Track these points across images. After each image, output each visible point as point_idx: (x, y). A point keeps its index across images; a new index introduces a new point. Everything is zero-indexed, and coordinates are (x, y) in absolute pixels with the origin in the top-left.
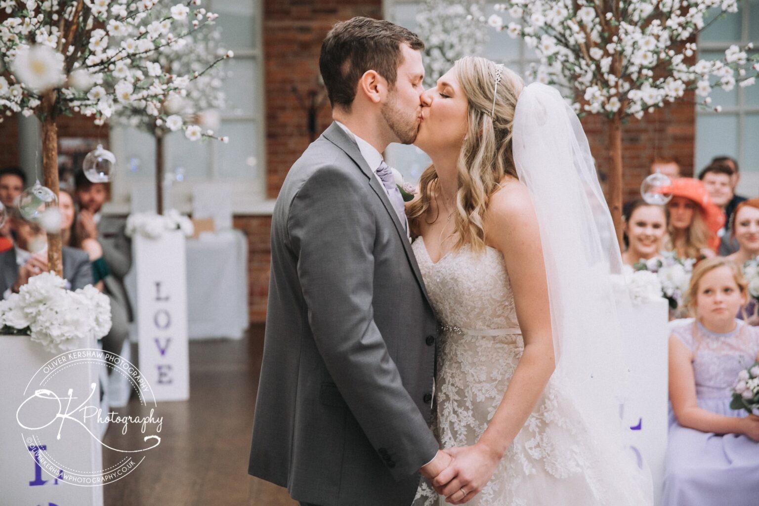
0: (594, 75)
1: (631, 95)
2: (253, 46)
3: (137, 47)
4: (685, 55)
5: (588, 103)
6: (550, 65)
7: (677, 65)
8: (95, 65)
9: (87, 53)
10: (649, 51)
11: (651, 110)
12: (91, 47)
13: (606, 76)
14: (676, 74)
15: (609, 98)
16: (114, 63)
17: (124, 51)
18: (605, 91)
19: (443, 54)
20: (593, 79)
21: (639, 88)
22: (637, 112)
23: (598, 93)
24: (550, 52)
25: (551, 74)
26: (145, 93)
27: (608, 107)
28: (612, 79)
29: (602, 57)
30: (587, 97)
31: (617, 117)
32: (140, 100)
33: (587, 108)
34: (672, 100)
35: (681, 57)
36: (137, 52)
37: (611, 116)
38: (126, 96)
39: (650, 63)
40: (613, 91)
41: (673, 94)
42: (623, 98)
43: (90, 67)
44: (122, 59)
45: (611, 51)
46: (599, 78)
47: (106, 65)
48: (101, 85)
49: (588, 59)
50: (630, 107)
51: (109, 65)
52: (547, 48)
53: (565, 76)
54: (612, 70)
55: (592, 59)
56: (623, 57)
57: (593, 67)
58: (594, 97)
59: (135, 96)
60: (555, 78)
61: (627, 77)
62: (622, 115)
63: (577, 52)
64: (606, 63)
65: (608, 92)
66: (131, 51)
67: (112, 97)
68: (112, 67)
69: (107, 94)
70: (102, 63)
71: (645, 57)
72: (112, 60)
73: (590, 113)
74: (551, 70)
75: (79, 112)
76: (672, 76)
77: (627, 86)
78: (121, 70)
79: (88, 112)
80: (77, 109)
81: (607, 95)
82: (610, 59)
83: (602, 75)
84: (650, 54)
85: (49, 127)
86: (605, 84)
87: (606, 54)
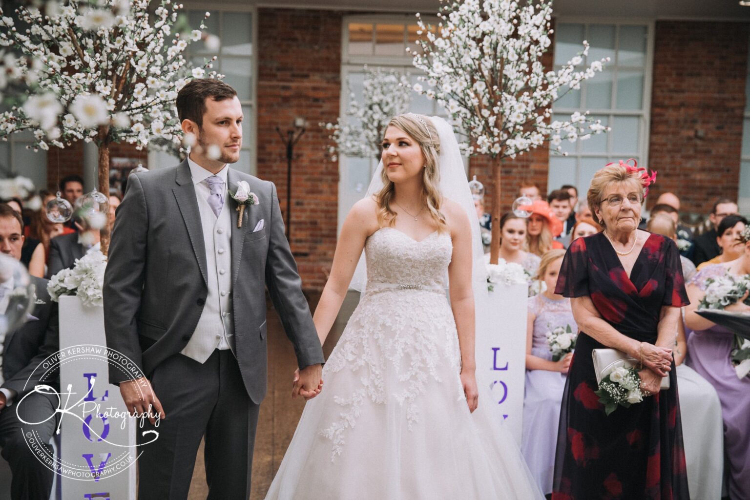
0: (484, 128)
1: (508, 142)
2: (250, 98)
3: (167, 96)
4: (545, 116)
5: (479, 147)
6: (455, 120)
7: (539, 123)
8: (137, 108)
9: (132, 99)
10: (521, 113)
11: (521, 153)
12: (135, 95)
13: (492, 129)
14: (538, 129)
15: (493, 144)
16: (150, 107)
17: (158, 99)
18: (490, 139)
19: (381, 109)
20: (483, 130)
21: (514, 138)
22: (512, 154)
23: (486, 140)
24: (454, 111)
25: (454, 126)
26: (172, 129)
27: (493, 150)
28: (496, 131)
29: (490, 116)
30: (479, 142)
31: (498, 157)
32: (168, 133)
33: (478, 150)
34: (535, 147)
35: (542, 118)
36: (167, 100)
37: (494, 156)
38: (158, 131)
39: (522, 121)
40: (496, 139)
41: (537, 143)
42: (503, 144)
43: (134, 109)
44: (156, 104)
45: (496, 112)
46: (487, 130)
47: (145, 108)
48: (142, 123)
49: (480, 117)
50: (507, 151)
51: (147, 108)
52: (452, 108)
53: (464, 128)
54: (496, 125)
55: (483, 117)
56: (503, 116)
57: (483, 122)
58: (483, 142)
59: (165, 131)
60: (457, 129)
61: (506, 130)
62: (502, 156)
63: (472, 111)
64: (492, 120)
65: (493, 140)
66: (163, 99)
67: (149, 131)
68: (149, 110)
69: (145, 129)
70: (142, 106)
71: (518, 117)
72: (150, 105)
73: (480, 153)
74: (455, 123)
75: (125, 140)
76: (536, 130)
77: (505, 136)
78: (155, 112)
79: (131, 141)
80: (123, 138)
81: (492, 142)
82: (495, 117)
83: (489, 128)
84: (522, 115)
85: (104, 151)
86: (491, 134)
87: (493, 114)
